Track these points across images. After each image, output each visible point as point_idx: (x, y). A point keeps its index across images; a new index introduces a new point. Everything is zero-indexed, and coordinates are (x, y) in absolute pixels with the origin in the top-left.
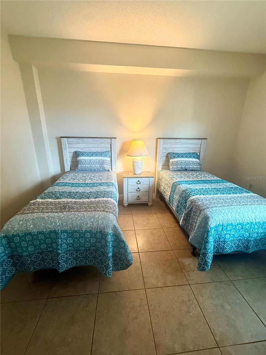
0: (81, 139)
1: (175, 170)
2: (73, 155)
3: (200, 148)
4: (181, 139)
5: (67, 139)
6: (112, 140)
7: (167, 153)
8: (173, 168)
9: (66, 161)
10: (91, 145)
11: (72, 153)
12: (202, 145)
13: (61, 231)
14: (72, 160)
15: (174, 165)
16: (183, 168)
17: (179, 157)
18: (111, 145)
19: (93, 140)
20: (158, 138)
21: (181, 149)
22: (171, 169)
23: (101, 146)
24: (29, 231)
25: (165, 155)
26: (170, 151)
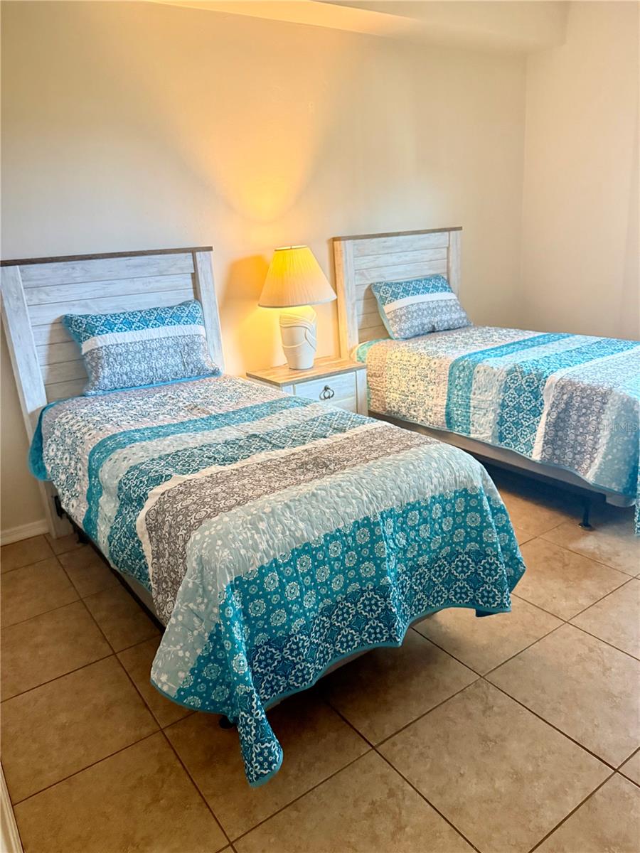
0: (79, 265)
1: (406, 336)
2: (51, 337)
3: (448, 258)
4: (398, 234)
5: (22, 271)
6: (198, 259)
7: (366, 287)
8: (401, 330)
9: (28, 363)
10: (118, 287)
11: (48, 329)
12: (451, 248)
13: (382, 514)
14: (49, 356)
15: (400, 320)
16: (426, 327)
17: (407, 292)
18: (195, 277)
19: (128, 263)
20: (334, 239)
21: (401, 269)
22: (396, 335)
23: (158, 285)
24: (304, 539)
25: (362, 294)
26: (374, 277)
